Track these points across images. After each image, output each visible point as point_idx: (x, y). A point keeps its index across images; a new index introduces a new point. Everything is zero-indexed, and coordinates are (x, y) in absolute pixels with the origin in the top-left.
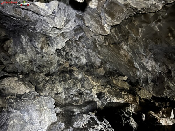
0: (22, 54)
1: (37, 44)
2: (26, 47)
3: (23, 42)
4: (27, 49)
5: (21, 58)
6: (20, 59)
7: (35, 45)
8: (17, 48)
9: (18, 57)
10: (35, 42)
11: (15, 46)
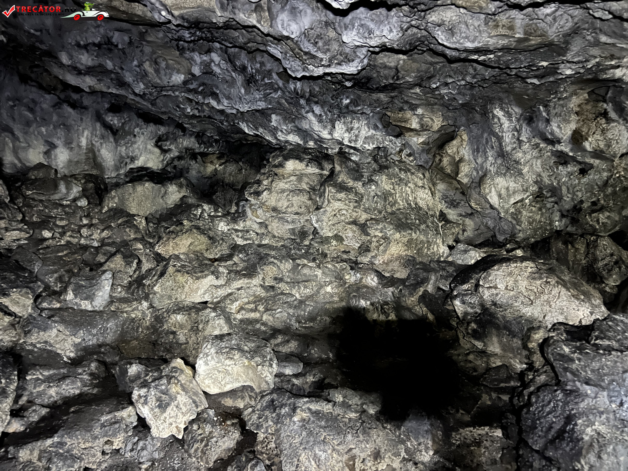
0: (505, 175)
1: (559, 127)
2: (514, 149)
3: (503, 132)
4: (520, 155)
5: (503, 192)
6: (500, 196)
7: (552, 133)
8: (487, 158)
9: (493, 189)
10: (548, 121)
11: (478, 152)
